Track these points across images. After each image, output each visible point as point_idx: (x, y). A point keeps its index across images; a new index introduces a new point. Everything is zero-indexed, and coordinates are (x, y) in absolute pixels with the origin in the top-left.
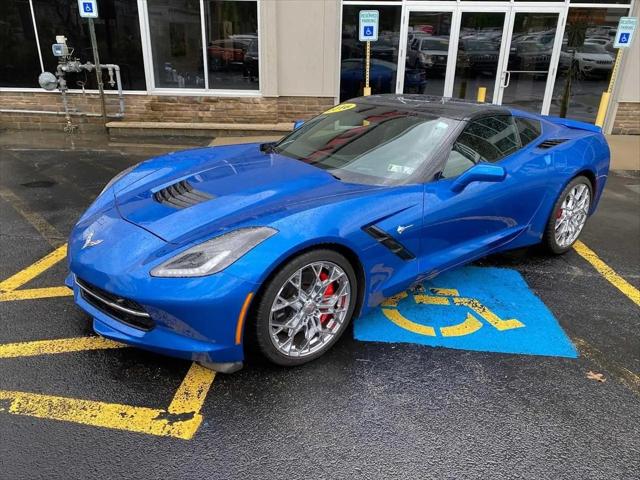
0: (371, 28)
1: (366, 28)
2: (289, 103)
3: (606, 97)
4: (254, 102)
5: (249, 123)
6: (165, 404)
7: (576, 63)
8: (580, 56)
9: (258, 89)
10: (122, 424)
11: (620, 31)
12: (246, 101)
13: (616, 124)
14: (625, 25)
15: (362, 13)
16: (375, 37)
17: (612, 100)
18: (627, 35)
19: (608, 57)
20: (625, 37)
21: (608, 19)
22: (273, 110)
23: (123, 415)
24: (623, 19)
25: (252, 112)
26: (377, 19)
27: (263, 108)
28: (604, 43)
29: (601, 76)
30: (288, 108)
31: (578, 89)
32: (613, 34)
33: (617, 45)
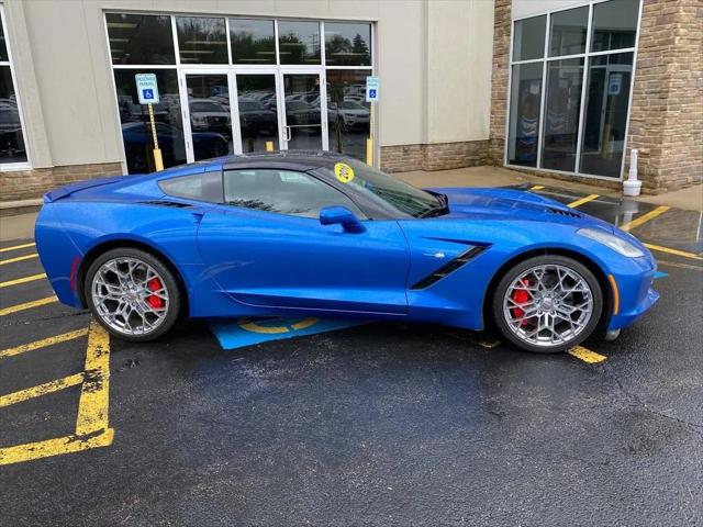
0: (151, 91)
1: (145, 91)
2: (68, 173)
3: (370, 142)
4: (23, 175)
5: (19, 199)
6: (73, 431)
7: (340, 117)
8: (343, 112)
9: (26, 161)
10: (36, 455)
11: (368, 89)
12: (13, 176)
13: (382, 165)
14: (371, 83)
15: (138, 76)
16: (156, 99)
17: (375, 146)
18: (375, 91)
19: (363, 111)
20: (373, 92)
21: (357, 78)
22: (48, 182)
23: (32, 450)
24: (368, 78)
25: (22, 187)
26: (155, 82)
27: (37, 181)
28: (359, 100)
29: (362, 129)
30: (67, 178)
31: (348, 140)
32: (364, 91)
33: (368, 99)
